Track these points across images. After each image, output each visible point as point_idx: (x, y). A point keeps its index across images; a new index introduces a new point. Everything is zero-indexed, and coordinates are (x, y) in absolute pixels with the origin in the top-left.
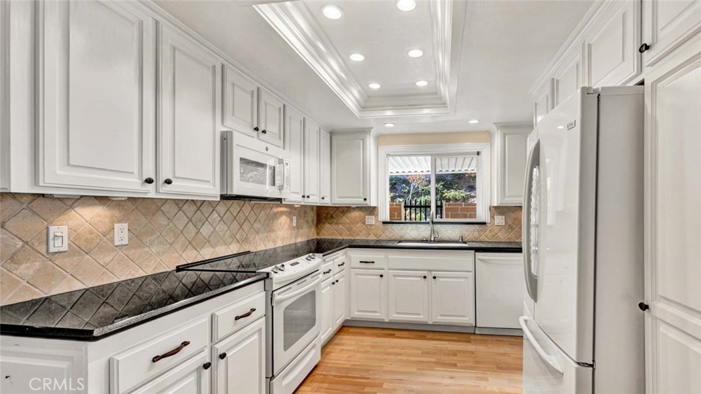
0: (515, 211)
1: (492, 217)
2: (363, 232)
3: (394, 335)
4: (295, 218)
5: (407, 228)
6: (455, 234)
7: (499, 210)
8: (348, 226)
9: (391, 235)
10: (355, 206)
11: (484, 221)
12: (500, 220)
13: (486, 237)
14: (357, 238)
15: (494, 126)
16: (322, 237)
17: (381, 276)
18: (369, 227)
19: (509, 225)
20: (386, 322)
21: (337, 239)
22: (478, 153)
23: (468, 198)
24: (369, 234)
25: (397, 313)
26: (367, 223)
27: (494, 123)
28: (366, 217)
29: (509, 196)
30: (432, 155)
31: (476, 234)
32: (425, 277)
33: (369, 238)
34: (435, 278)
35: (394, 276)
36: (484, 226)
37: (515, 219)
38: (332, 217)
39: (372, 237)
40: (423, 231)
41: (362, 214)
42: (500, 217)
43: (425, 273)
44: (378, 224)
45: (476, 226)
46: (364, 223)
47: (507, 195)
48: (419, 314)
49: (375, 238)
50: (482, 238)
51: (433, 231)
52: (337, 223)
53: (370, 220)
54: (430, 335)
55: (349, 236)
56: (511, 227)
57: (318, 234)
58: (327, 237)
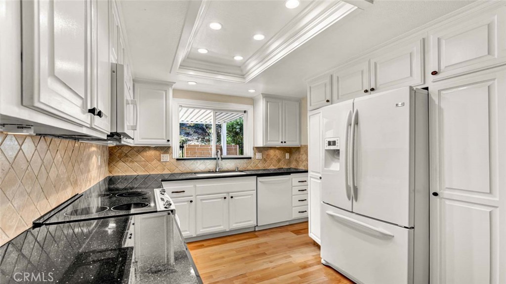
0: (267, 150)
1: (255, 154)
2: (159, 168)
3: (203, 245)
4: (99, 157)
5: (197, 163)
6: (231, 166)
7: (259, 149)
8: (143, 163)
9: (183, 169)
10: (154, 146)
11: (250, 156)
12: (259, 156)
13: (251, 166)
14: (152, 173)
15: (261, 95)
16: (115, 175)
17: (191, 201)
18: (164, 163)
19: (264, 159)
20: (194, 237)
21: (131, 176)
22: (245, 112)
23: (186, 141)
24: (164, 169)
25: (203, 228)
26: (162, 161)
27: (262, 94)
28: (162, 155)
29: (269, 141)
30: (214, 110)
31: (245, 166)
32: (225, 198)
33: (164, 173)
34: (232, 197)
35: (201, 200)
36: (250, 160)
37: (267, 155)
38: (126, 156)
39: (166, 172)
40: (210, 165)
41: (157, 153)
42: (259, 154)
43: (225, 195)
44: (172, 161)
45: (245, 160)
46: (160, 160)
47: (269, 140)
48: (220, 226)
49: (170, 172)
50: (249, 168)
51: (217, 165)
52: (131, 161)
53: (165, 157)
54: (229, 239)
55: (144, 172)
56: (265, 160)
57: (110, 172)
58: (120, 174)
